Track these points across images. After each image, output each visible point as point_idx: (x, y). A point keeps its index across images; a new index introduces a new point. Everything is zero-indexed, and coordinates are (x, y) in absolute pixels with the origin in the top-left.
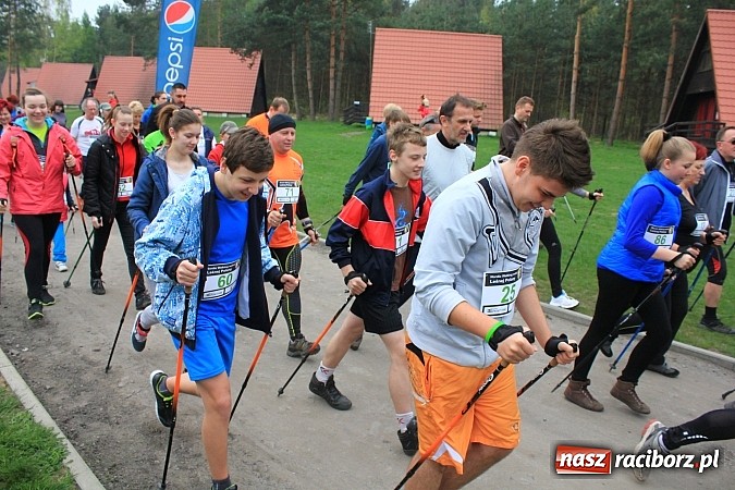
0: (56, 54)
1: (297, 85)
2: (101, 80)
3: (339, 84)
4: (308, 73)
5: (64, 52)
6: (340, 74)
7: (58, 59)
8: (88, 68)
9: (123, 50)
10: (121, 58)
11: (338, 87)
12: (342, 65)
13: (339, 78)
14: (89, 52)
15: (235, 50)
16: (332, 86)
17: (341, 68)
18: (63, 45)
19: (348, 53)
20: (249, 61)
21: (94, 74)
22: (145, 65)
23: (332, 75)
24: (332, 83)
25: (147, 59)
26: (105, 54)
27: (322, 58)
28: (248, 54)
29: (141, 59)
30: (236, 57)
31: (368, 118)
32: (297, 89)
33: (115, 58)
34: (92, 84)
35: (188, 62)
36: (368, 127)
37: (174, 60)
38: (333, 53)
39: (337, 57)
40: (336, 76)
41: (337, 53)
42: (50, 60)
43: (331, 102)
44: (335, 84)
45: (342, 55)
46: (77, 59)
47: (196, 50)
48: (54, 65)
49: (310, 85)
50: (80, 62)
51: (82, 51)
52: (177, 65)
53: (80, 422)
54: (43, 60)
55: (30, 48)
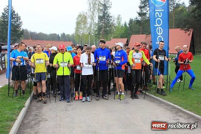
2: (130, 43)
5: (118, 35)
7: (116, 37)
8: (126, 39)
9: (138, 33)
10: (137, 35)
14: (126, 34)
15: (182, 28)
18: (118, 33)
20: (188, 33)
21: (127, 42)
22: (146, 37)
25: (147, 35)
26: (131, 34)
28: (188, 30)
29: (145, 35)
30: (183, 31)
33: (135, 35)
42: (114, 38)
46: (122, 37)
50: (123, 38)
51: (124, 34)
54: (111, 38)
55: (108, 34)
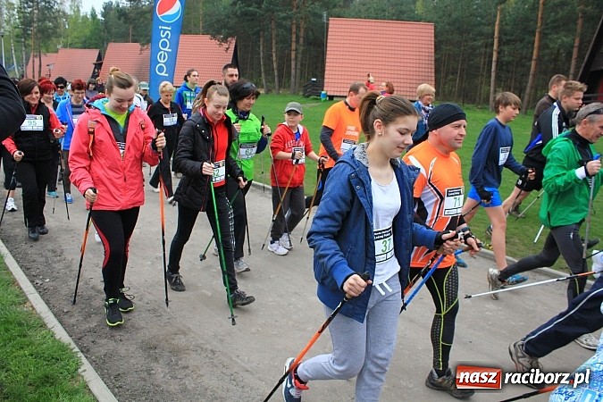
0: (70, 42)
1: (265, 65)
2: (105, 62)
3: (299, 64)
4: (274, 54)
5: (76, 40)
6: (300, 56)
7: (72, 46)
8: (96, 53)
9: (123, 38)
10: (122, 44)
11: (299, 66)
12: (302, 48)
13: (299, 59)
14: (96, 39)
15: (214, 37)
16: (293, 66)
17: (300, 51)
18: (76, 34)
19: (306, 39)
20: (226, 46)
21: (100, 58)
22: (141, 50)
23: (293, 56)
24: (293, 63)
25: (143, 45)
26: (108, 41)
27: (285, 42)
28: (225, 40)
29: (137, 45)
30: (215, 42)
31: (323, 92)
32: (265, 69)
33: (117, 44)
34: (99, 65)
35: (175, 46)
36: (323, 99)
37: (164, 45)
38: (294, 39)
39: (297, 42)
40: (296, 57)
41: (298, 38)
42: (65, 46)
43: (293, 79)
44: (296, 64)
45: (301, 40)
46: (86, 45)
47: (182, 37)
48: (68, 50)
49: (275, 66)
50: (89, 48)
51: (90, 38)
52: (166, 49)
53: (91, 339)
54: (59, 47)
55: (49, 37)
